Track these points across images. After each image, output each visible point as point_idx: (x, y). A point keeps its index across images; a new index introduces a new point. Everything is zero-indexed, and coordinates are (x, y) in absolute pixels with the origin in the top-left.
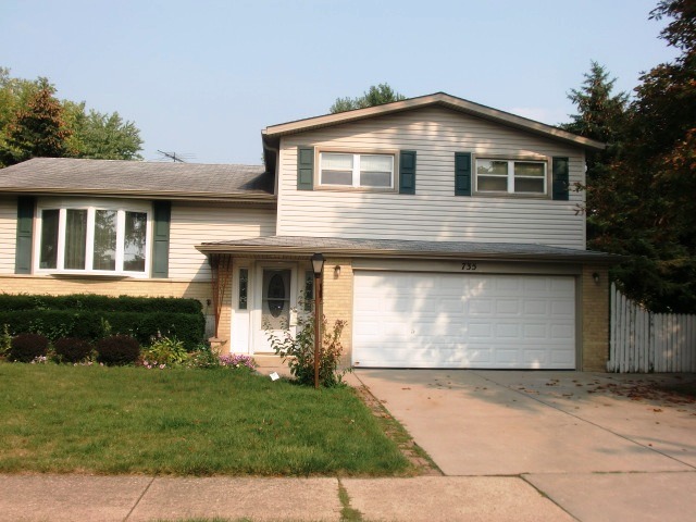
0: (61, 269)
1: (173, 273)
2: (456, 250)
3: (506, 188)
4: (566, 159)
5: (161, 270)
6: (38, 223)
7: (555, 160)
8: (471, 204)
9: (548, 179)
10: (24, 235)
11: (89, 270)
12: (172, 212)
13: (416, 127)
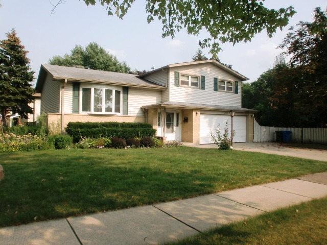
0: (92, 112)
1: (130, 113)
2: (225, 108)
3: (224, 89)
4: (237, 82)
5: (126, 112)
6: (81, 93)
7: (235, 82)
8: (218, 94)
9: (233, 87)
10: (76, 97)
11: (104, 112)
12: (129, 91)
13: (204, 68)
